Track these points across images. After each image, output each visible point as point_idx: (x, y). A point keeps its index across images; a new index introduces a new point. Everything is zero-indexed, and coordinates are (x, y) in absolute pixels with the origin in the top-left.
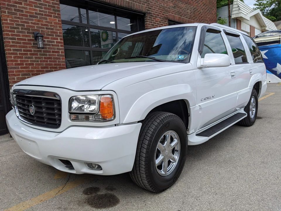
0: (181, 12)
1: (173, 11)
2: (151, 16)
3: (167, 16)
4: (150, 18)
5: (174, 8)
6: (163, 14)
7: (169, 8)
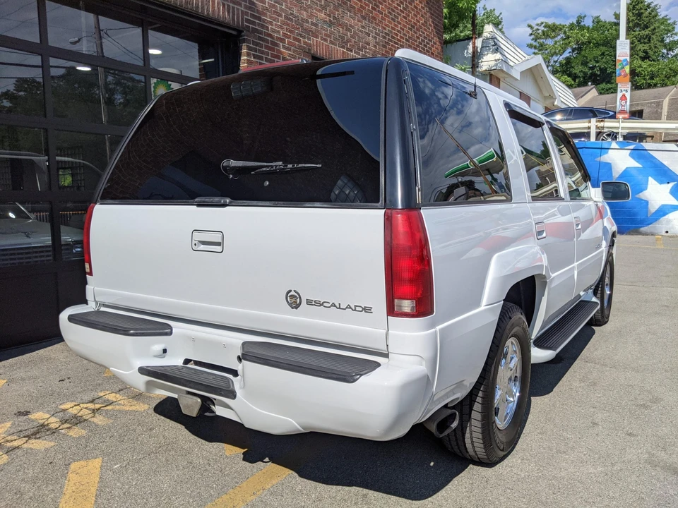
0: (349, 41)
1: (326, 35)
2: (261, 39)
3: (310, 45)
4: (257, 44)
5: (330, 27)
6: (295, 39)
7: (316, 25)
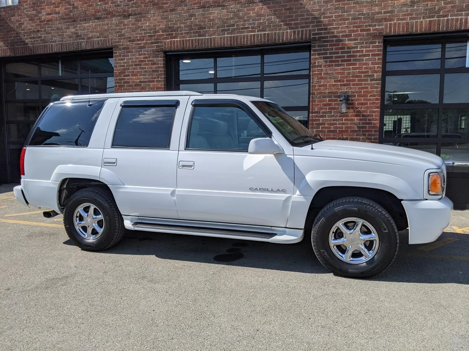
5: (411, 6)
7: (391, 12)
